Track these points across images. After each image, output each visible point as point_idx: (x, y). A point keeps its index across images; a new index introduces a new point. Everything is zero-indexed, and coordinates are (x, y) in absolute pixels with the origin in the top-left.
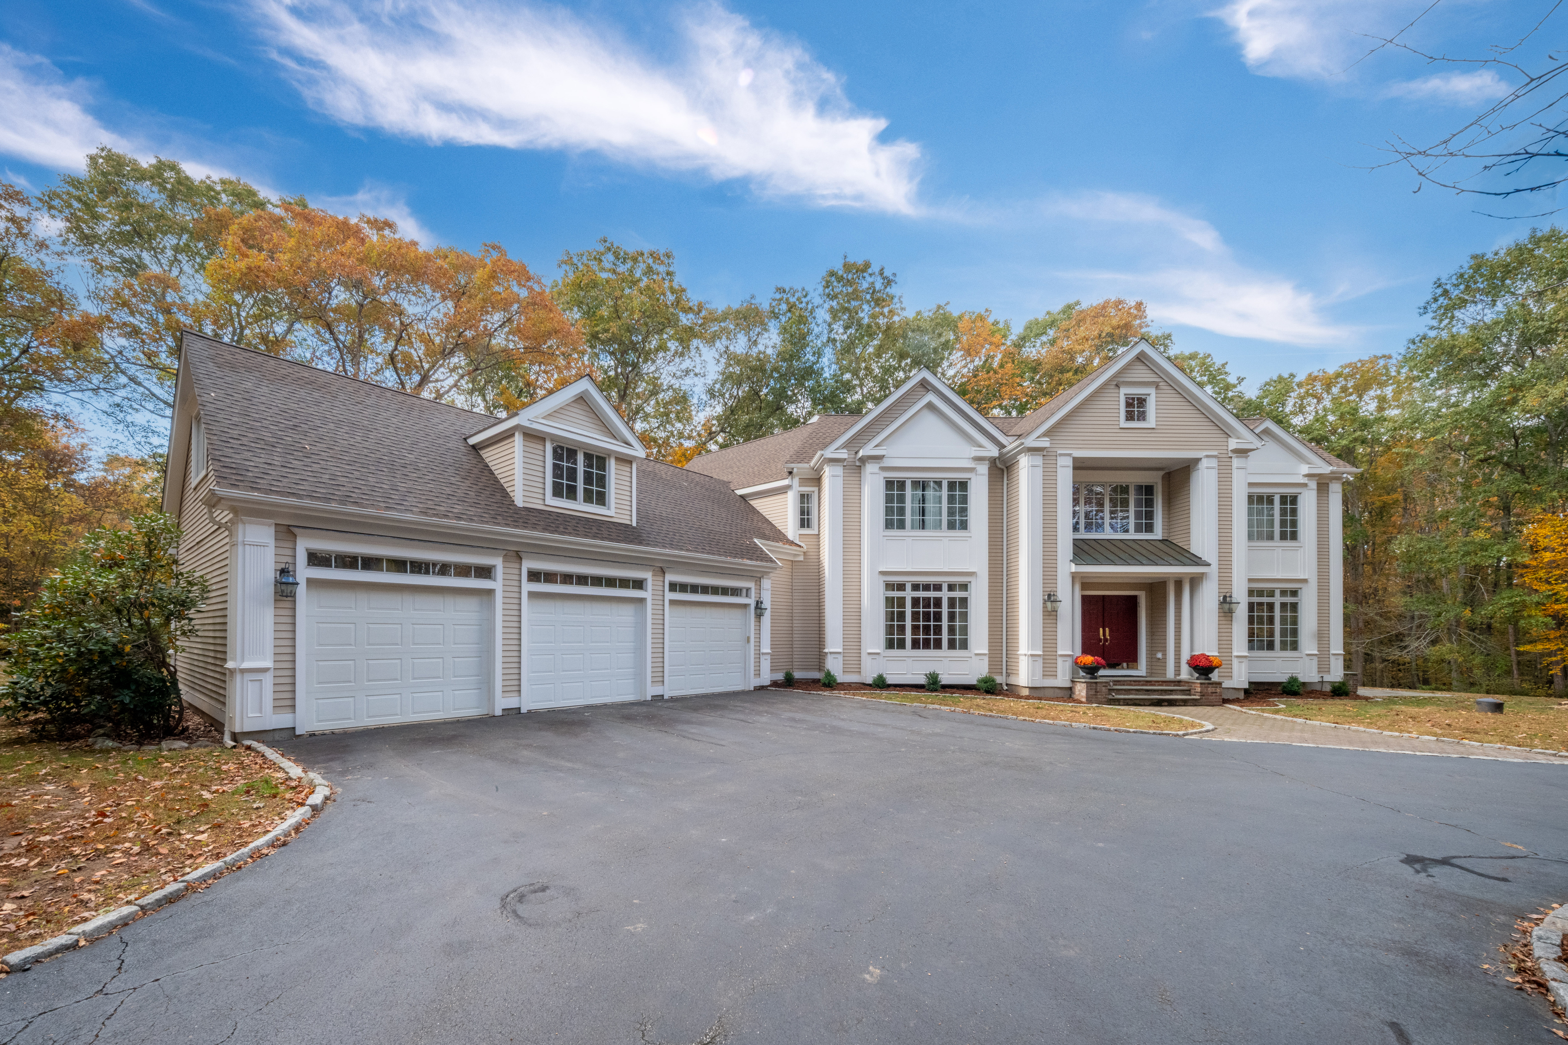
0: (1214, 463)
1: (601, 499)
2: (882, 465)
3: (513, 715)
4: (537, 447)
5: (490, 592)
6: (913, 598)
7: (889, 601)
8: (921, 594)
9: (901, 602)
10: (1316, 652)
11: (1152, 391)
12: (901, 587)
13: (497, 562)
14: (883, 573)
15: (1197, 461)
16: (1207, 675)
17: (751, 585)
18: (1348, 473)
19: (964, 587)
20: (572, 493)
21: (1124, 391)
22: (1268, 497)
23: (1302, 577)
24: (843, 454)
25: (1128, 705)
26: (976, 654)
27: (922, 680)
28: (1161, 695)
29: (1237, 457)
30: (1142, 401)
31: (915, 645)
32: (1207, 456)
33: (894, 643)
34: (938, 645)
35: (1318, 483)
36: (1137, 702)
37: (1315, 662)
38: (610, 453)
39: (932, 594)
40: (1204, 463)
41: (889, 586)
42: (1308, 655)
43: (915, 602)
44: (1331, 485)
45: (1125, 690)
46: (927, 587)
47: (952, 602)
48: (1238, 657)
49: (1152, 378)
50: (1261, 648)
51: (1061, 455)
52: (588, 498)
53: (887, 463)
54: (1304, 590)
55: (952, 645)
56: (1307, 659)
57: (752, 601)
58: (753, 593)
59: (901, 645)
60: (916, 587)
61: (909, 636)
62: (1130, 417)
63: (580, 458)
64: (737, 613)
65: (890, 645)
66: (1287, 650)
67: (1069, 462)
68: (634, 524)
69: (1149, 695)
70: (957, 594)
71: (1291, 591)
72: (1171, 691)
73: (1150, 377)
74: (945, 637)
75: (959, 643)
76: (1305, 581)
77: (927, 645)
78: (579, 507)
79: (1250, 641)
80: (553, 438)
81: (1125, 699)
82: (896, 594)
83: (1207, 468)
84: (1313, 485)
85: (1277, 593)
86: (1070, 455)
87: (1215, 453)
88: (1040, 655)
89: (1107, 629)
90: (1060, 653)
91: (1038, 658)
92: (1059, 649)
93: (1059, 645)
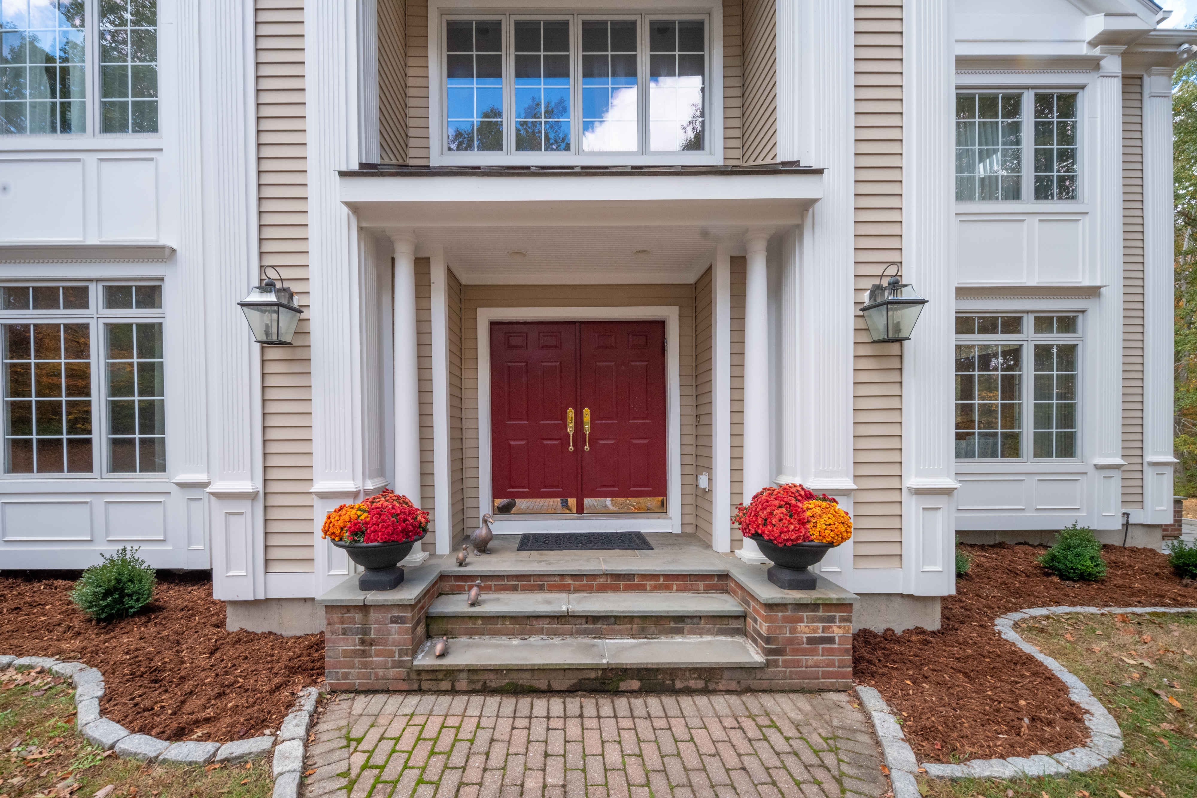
8: (32, 316)
10: (1119, 461)
16: (802, 569)
19: (151, 292)
22: (1007, 98)
23: (1087, 283)
26: (182, 485)
34: (81, 458)
37: (1115, 486)
39: (61, 316)
42: (1100, 467)
46: (45, 298)
47: (118, 337)
48: (919, 492)
50: (989, 453)
54: (1089, 314)
55: (121, 459)
56: (1097, 477)
66: (1049, 455)
70: (132, 316)
71: (1060, 319)
75: (139, 453)
76: (1093, 292)
79: (959, 437)
84: (1112, 63)
85: (1029, 322)
88: (252, 497)
89: (587, 411)
90: (320, 486)
91: (244, 506)
92: (316, 473)
93: (317, 460)
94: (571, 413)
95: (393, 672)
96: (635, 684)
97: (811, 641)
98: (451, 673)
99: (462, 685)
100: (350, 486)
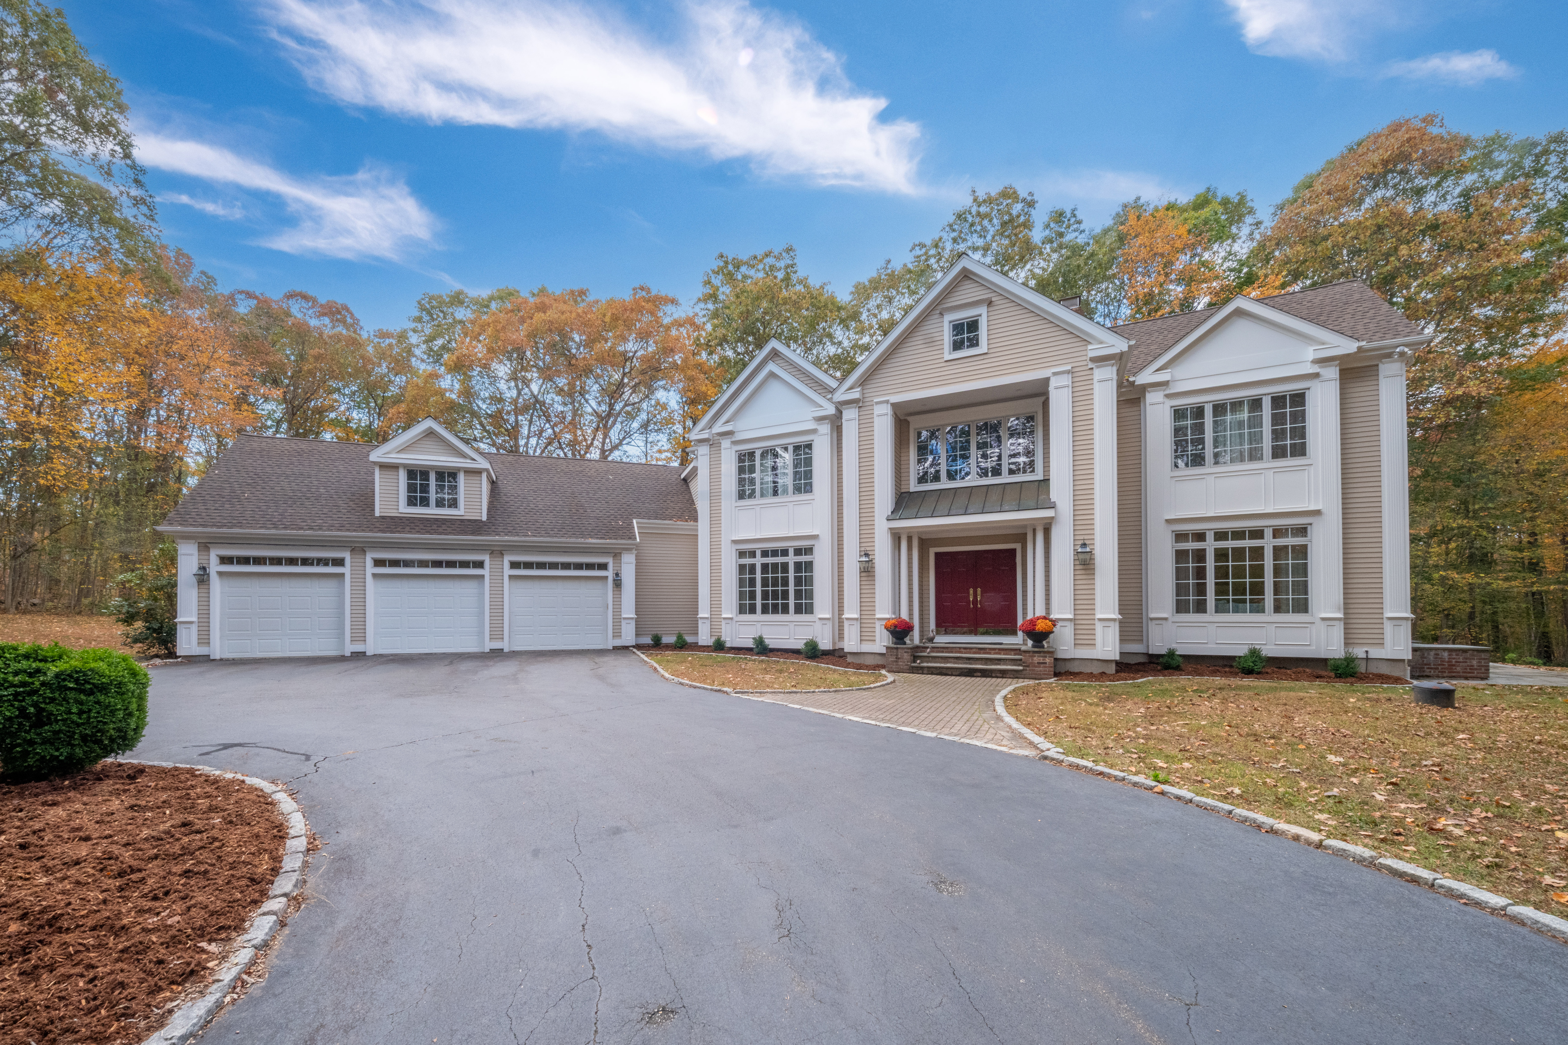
0: (1066, 380)
1: (454, 504)
2: (734, 439)
3: (359, 656)
4: (390, 474)
5: (342, 575)
6: (762, 564)
7: (742, 568)
8: (770, 560)
9: (753, 568)
10: (1338, 615)
11: (983, 310)
12: (753, 554)
13: (347, 555)
14: (735, 542)
15: (1047, 381)
17: (609, 560)
18: (1406, 345)
19: (809, 551)
20: (425, 502)
21: (949, 317)
22: (1252, 401)
23: (1312, 507)
24: (705, 435)
25: (932, 674)
26: (820, 619)
27: (750, 644)
28: (986, 664)
29: (1098, 367)
30: (973, 326)
31: (765, 610)
32: (1055, 374)
33: (746, 607)
34: (785, 610)
35: (1341, 370)
36: (944, 671)
37: (1337, 631)
38: (459, 469)
39: (779, 560)
40: (1053, 383)
41: (742, 554)
42: (1323, 619)
43: (765, 567)
44: (1381, 366)
45: (942, 657)
46: (775, 553)
47: (798, 566)
48: (1102, 620)
49: (984, 295)
51: (877, 403)
52: (440, 503)
53: (739, 436)
54: (1316, 526)
55: (799, 610)
56: (1322, 624)
57: (610, 573)
58: (611, 566)
59: (753, 610)
60: (765, 554)
61: (759, 602)
62: (957, 346)
63: (432, 477)
64: (598, 585)
65: (742, 610)
66: (1285, 612)
67: (887, 410)
68: (484, 518)
69: (971, 664)
70: (803, 558)
71: (1294, 529)
72: (1000, 659)
73: (980, 294)
74: (792, 602)
75: (805, 607)
76: (1318, 513)
77: (775, 610)
78: (432, 511)
80: (405, 466)
81: (929, 668)
82: (747, 561)
83: (1056, 388)
84: (1332, 373)
85: (1269, 533)
86: (887, 402)
87: (1068, 367)
88: (856, 619)
89: (979, 589)
90: (878, 616)
91: (854, 622)
92: (877, 612)
93: (877, 608)
94: (971, 591)
95: (905, 667)
96: (979, 674)
97: (1039, 663)
98: (922, 668)
99: (925, 672)
100: (888, 616)
